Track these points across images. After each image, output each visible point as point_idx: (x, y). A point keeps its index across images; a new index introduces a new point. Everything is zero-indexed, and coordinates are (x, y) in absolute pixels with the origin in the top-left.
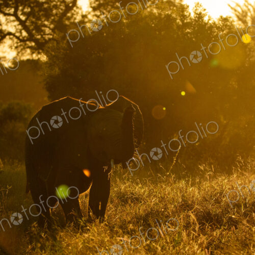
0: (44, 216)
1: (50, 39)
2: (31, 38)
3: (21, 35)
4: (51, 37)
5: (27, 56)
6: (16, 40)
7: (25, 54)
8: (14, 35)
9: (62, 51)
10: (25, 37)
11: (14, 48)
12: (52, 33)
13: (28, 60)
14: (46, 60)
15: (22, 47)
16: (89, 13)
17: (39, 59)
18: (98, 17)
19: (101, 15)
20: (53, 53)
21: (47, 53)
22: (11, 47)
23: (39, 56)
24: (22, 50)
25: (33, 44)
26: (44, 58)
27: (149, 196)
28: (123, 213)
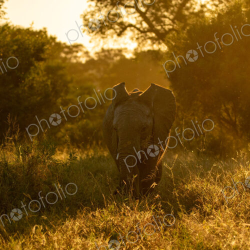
0: (171, 205)
1: (170, 30)
2: (151, 29)
3: (142, 27)
4: (171, 27)
5: (148, 46)
6: (136, 32)
7: (146, 45)
8: (135, 27)
9: (183, 41)
10: (146, 28)
11: (135, 39)
12: (172, 24)
13: (149, 51)
14: (167, 50)
15: (143, 38)
16: (208, 3)
17: (159, 49)
18: (217, 6)
19: (219, 4)
20: (173, 44)
21: (167, 44)
22: (132, 39)
23: (160, 46)
24: (143, 41)
25: (154, 35)
26: (164, 48)
28: (247, 199)
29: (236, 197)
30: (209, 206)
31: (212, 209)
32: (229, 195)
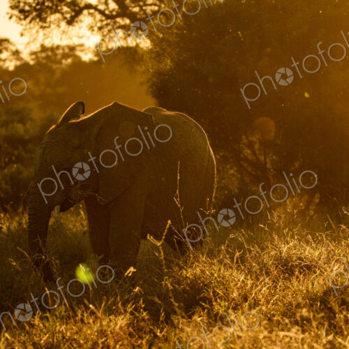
1: (154, 13)
2: (124, 11)
3: (108, 8)
4: (156, 8)
6: (99, 16)
7: (115, 39)
8: (95, 8)
9: (175, 31)
10: (114, 10)
11: (96, 29)
12: (158, 3)
13: (120, 49)
14: (150, 47)
15: (110, 27)
17: (137, 45)
20: (161, 36)
21: (150, 35)
22: (91, 28)
23: (138, 41)
24: (110, 31)
25: (127, 21)
26: (145, 43)
27: (328, 261)
28: (286, 291)
29: (268, 288)
30: (223, 304)
31: (228, 308)
32: (257, 286)
